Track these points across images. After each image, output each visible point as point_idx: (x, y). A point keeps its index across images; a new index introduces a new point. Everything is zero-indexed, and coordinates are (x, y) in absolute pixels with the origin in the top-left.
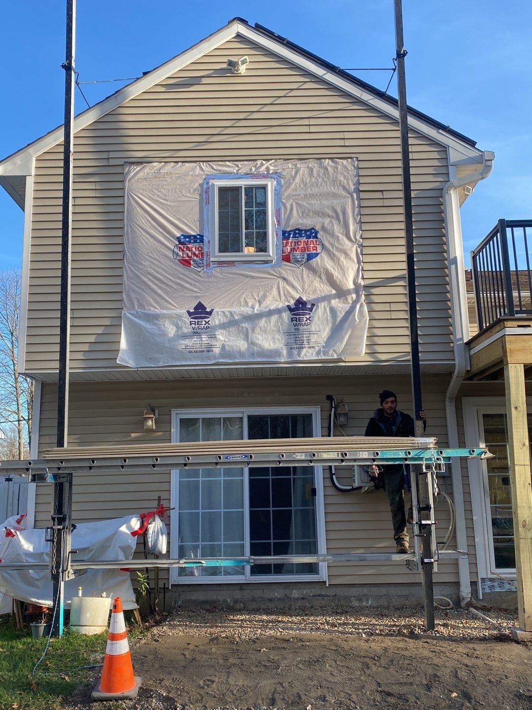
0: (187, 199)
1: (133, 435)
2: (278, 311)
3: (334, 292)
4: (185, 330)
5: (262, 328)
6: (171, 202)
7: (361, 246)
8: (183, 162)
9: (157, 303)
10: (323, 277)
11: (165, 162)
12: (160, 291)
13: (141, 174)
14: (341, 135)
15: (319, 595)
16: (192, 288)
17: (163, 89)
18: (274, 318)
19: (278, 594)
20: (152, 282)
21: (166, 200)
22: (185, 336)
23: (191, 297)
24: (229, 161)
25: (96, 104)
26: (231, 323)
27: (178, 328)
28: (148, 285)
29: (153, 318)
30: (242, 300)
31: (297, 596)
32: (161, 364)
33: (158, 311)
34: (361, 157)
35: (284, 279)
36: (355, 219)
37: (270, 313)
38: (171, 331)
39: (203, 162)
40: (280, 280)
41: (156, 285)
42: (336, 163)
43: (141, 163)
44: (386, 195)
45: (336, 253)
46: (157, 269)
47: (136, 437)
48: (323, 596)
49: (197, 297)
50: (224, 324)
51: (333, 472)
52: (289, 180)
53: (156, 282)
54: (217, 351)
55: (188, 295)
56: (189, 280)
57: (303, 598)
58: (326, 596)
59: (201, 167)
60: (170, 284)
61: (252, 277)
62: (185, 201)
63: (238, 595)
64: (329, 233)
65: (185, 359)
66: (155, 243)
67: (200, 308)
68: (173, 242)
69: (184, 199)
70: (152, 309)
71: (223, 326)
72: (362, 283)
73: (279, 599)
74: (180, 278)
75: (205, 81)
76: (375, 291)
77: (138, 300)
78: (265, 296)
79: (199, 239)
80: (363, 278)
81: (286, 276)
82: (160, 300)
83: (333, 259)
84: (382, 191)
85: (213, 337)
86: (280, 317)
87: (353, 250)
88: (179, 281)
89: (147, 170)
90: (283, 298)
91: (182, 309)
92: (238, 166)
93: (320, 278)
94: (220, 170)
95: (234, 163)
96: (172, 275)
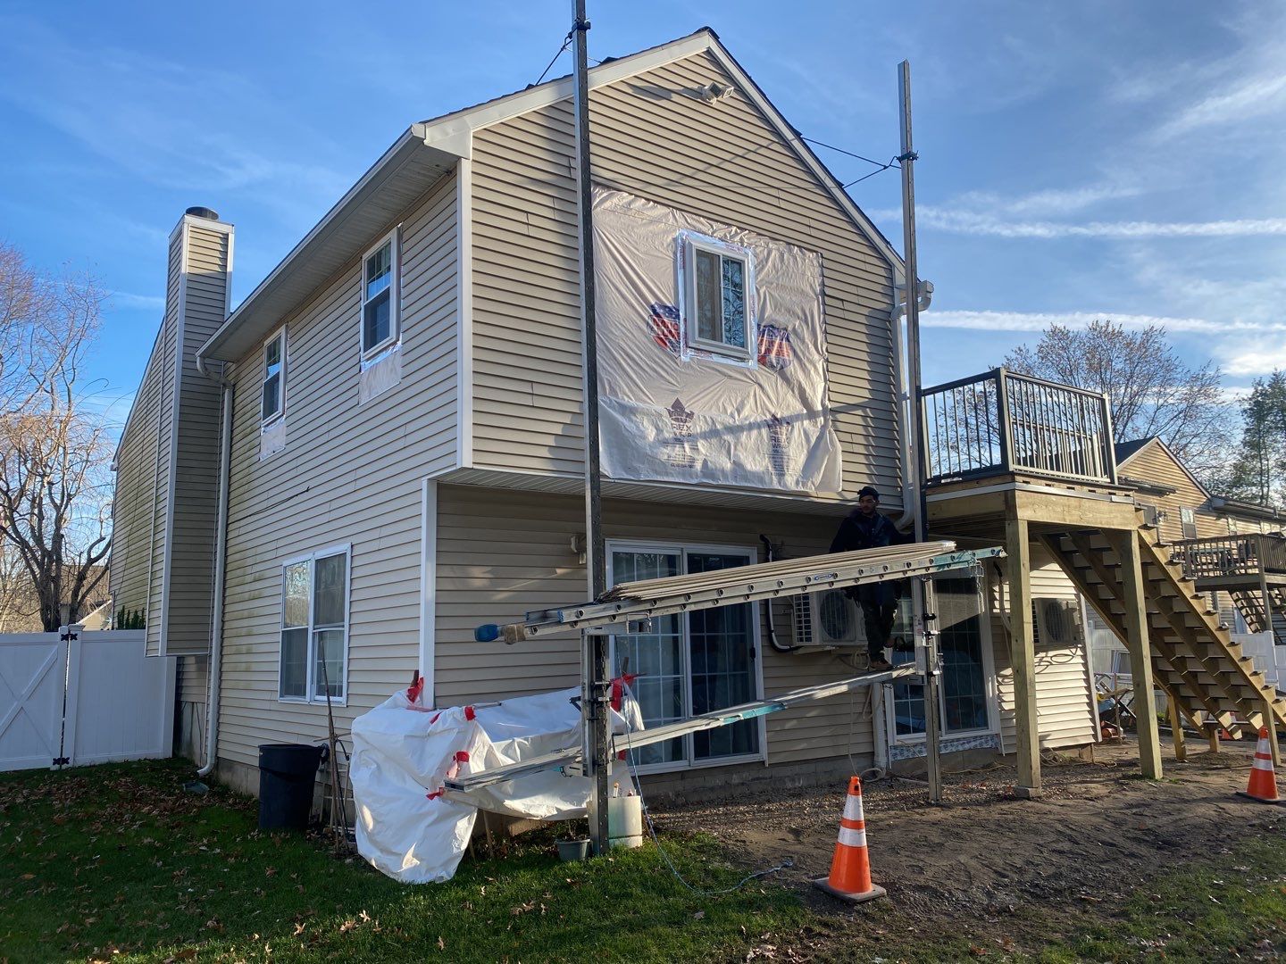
0: (660, 255)
1: (559, 571)
2: (758, 426)
3: (805, 411)
4: (667, 435)
5: (744, 445)
6: (642, 253)
7: (827, 361)
8: (655, 202)
9: (631, 391)
10: (796, 392)
11: (636, 196)
12: (634, 376)
13: (607, 204)
14: (806, 221)
15: (758, 779)
16: (668, 377)
17: (630, 91)
18: (755, 433)
19: (718, 781)
20: (624, 360)
21: (638, 250)
22: (665, 443)
23: (669, 390)
24: (703, 217)
25: (553, 80)
26: (713, 433)
27: (659, 431)
28: (620, 364)
29: (628, 411)
30: (721, 405)
31: (737, 781)
32: (643, 478)
33: (633, 402)
34: (826, 254)
35: (760, 385)
36: (821, 328)
37: (751, 427)
38: (651, 434)
39: (677, 209)
40: (756, 386)
41: (628, 364)
42: (804, 254)
43: (609, 188)
44: (847, 306)
45: (807, 364)
46: (631, 344)
47: (564, 574)
48: (761, 778)
49: (675, 391)
50: (705, 433)
51: (772, 629)
52: (762, 261)
53: (629, 361)
54: (698, 466)
55: (663, 386)
56: (664, 366)
57: (743, 784)
58: (764, 778)
59: (674, 216)
60: (647, 369)
61: (730, 377)
62: (658, 257)
63: (679, 785)
64: (799, 338)
65: (667, 474)
66: (628, 307)
67: (678, 406)
68: (647, 310)
69: (656, 254)
70: (626, 399)
71: (706, 436)
72: (829, 405)
73: (721, 787)
74: (655, 362)
75: (675, 97)
76: (840, 417)
77: (610, 383)
78: (742, 405)
79: (673, 312)
80: (829, 400)
81: (762, 383)
82: (634, 388)
83: (804, 371)
84: (842, 300)
85: (695, 449)
86: (760, 434)
87: (820, 365)
88: (655, 367)
89: (615, 200)
90: (760, 410)
91: (661, 406)
92: (712, 227)
93: (793, 391)
94: (694, 227)
95: (710, 221)
96: (646, 356)
